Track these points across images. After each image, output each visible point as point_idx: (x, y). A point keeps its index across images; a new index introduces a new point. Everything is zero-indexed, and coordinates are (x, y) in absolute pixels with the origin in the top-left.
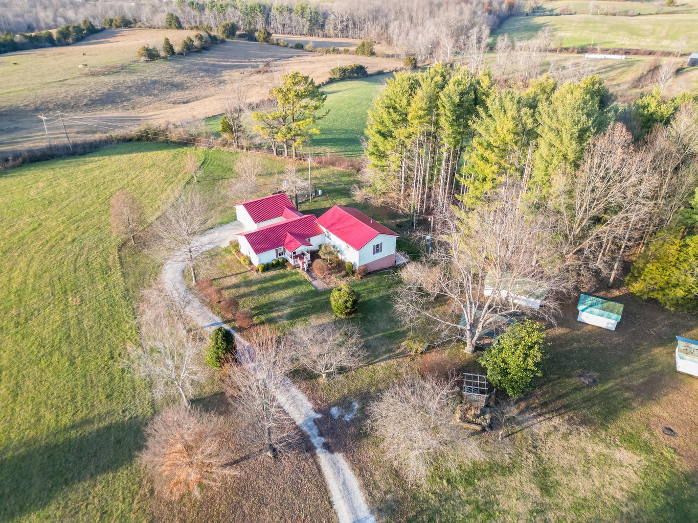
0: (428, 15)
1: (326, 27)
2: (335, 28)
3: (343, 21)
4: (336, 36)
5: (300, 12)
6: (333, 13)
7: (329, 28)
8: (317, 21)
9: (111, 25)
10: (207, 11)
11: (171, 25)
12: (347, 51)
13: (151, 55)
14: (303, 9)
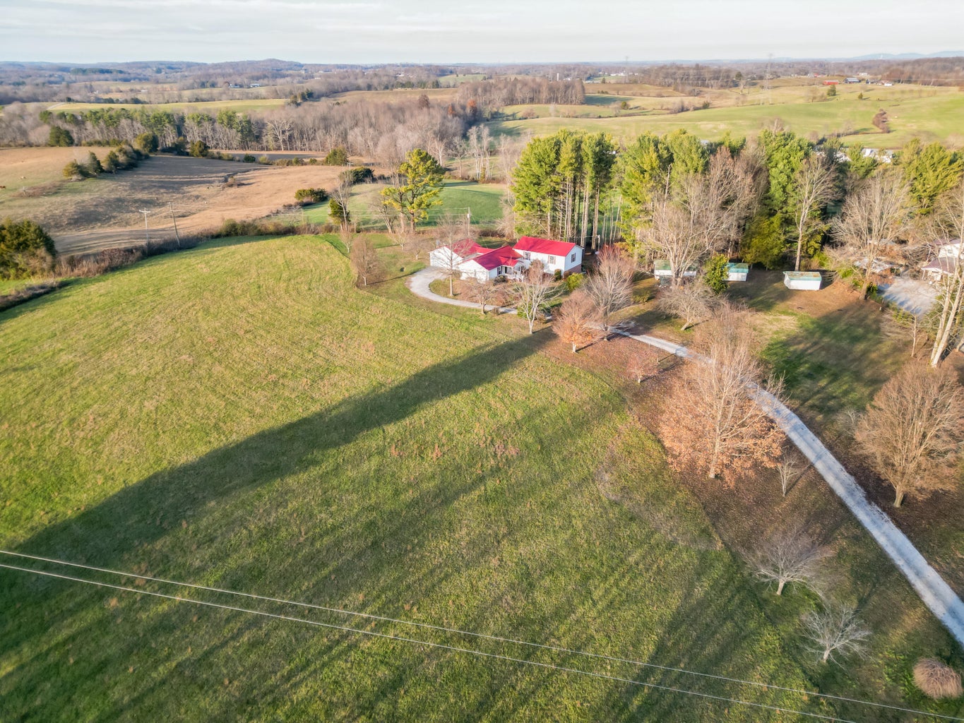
0: (394, 120)
1: (264, 139)
2: (276, 139)
3: (285, 131)
4: (279, 148)
5: (226, 121)
6: (272, 122)
7: (268, 139)
8: (250, 131)
10: (89, 125)
11: (60, 143)
12: (313, 162)
13: (82, 172)
14: (230, 118)
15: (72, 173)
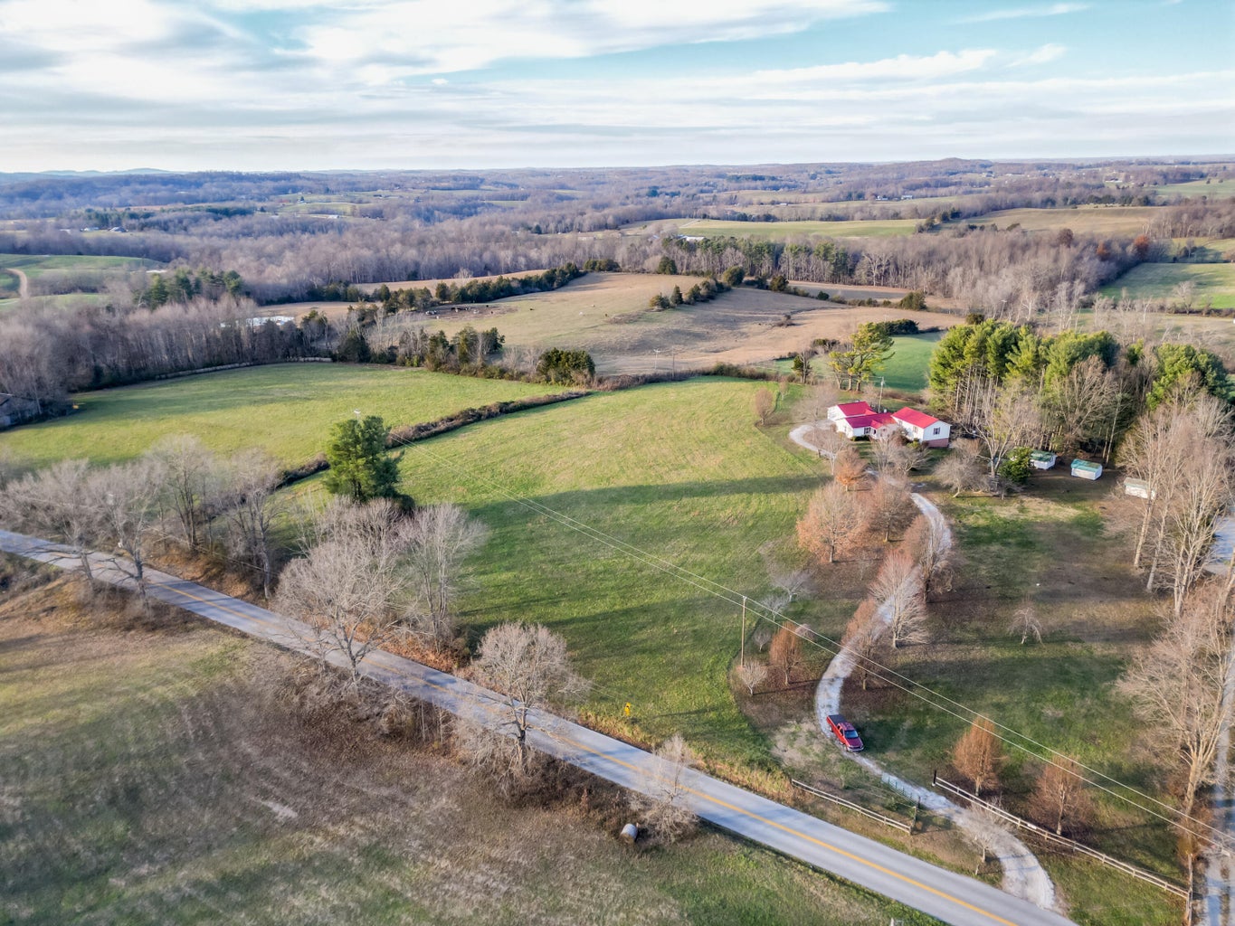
0: (1007, 260)
1: (857, 272)
2: (869, 273)
3: (881, 266)
4: (870, 283)
5: (822, 253)
6: (868, 255)
7: (860, 272)
8: (844, 264)
9: (593, 268)
10: (699, 253)
11: (664, 270)
12: (887, 304)
13: (663, 304)
14: (827, 250)
15: (655, 304)
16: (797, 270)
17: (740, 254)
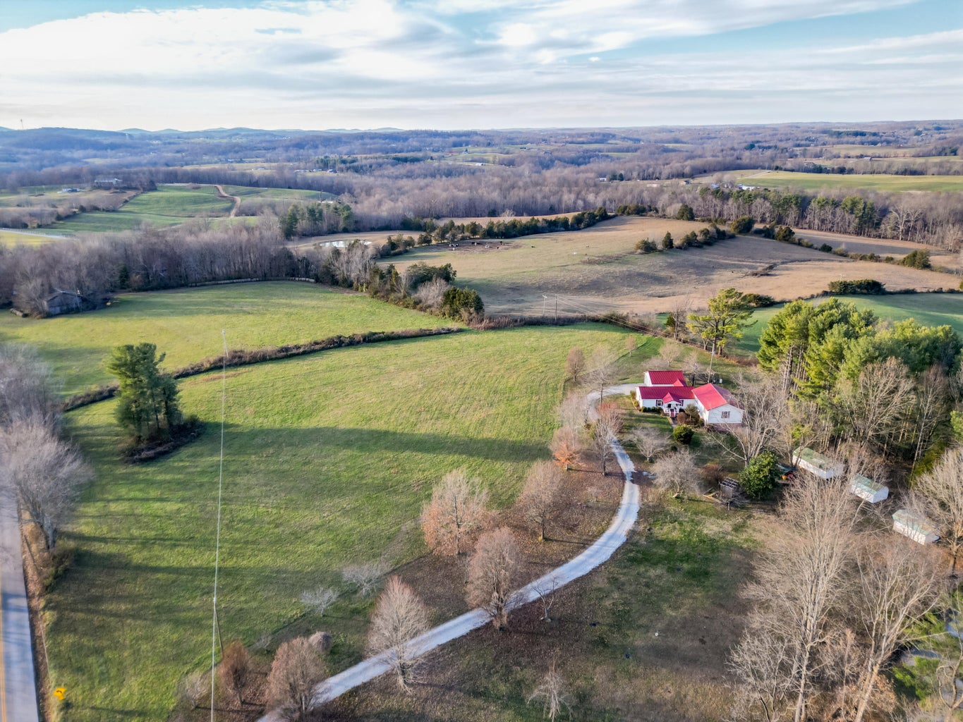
1: (883, 226)
2: (895, 228)
3: (909, 221)
4: (895, 238)
5: (849, 206)
6: (896, 211)
7: (886, 227)
8: (871, 218)
9: (623, 212)
10: (731, 201)
12: (889, 260)
13: (649, 248)
14: (854, 204)
15: (638, 248)
16: (823, 221)
17: (768, 204)
